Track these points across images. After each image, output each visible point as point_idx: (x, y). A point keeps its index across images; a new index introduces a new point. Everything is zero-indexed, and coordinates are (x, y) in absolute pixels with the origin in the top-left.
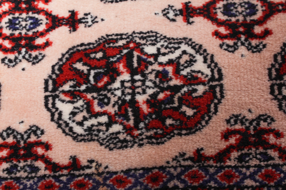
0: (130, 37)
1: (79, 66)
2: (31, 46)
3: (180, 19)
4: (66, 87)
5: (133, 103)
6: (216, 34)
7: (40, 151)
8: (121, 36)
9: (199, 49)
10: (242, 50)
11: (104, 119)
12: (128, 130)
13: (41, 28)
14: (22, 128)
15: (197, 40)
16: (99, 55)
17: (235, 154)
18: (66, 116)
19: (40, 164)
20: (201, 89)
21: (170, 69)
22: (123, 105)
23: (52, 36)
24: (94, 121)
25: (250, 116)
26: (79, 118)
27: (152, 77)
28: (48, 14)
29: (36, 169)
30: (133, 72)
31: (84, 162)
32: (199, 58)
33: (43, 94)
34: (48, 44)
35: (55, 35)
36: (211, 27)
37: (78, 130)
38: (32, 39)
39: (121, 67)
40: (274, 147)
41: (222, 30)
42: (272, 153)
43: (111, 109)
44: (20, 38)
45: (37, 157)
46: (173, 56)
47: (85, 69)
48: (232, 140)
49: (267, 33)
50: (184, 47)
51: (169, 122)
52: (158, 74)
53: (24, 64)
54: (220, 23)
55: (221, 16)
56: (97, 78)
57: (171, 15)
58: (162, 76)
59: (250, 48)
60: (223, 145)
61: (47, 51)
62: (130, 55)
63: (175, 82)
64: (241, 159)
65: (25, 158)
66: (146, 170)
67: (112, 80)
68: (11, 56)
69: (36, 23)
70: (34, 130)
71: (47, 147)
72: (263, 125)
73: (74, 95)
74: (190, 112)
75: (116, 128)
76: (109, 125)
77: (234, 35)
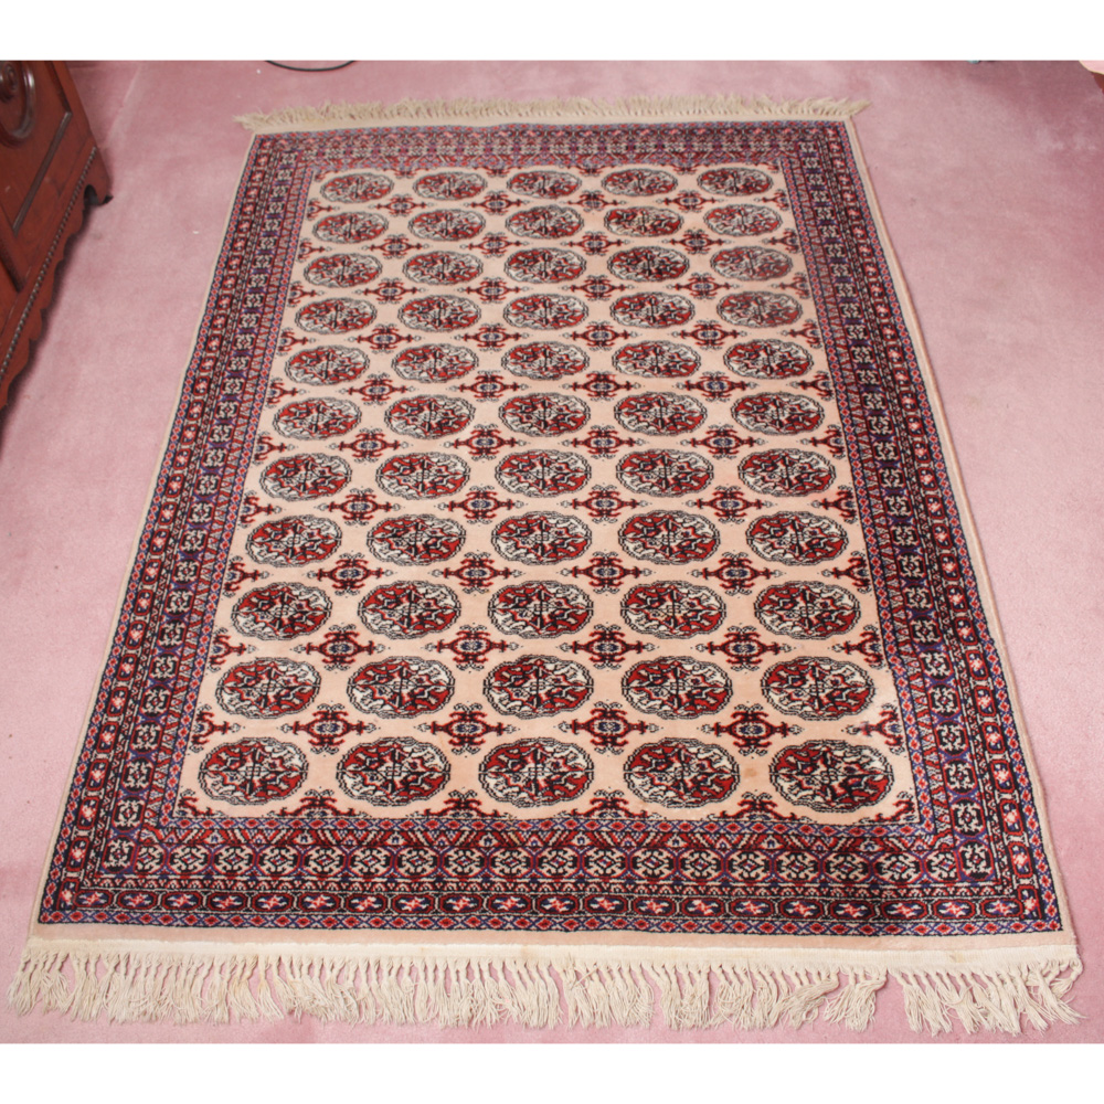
0: (537, 741)
1: (502, 757)
2: (471, 742)
3: (570, 731)
4: (493, 770)
5: (535, 780)
6: (593, 742)
7: (474, 805)
8: (530, 740)
9: (581, 750)
10: (609, 752)
11: (516, 789)
12: (531, 797)
13: (479, 732)
14: (463, 791)
15: (580, 745)
16: (516, 751)
17: (597, 813)
18: (492, 786)
19: (474, 813)
20: (579, 774)
21: (561, 761)
22: (529, 781)
23: (486, 737)
24: (509, 790)
25: (609, 791)
26: (500, 787)
27: (549, 765)
28: (484, 724)
29: (471, 815)
30: (537, 762)
31: (501, 813)
32: (581, 756)
33: (477, 772)
34: (482, 742)
35: (487, 737)
36: (590, 737)
37: (499, 794)
38: (472, 738)
39: (529, 759)
40: (622, 809)
41: (597, 740)
42: (620, 812)
43: (521, 784)
44: (465, 736)
45: (472, 809)
46: (564, 754)
47: (505, 759)
48: (597, 805)
49: (625, 743)
50: (571, 749)
51: (557, 792)
52: (553, 764)
53: (467, 753)
54: (596, 735)
55: (597, 731)
56: (513, 765)
57: (564, 728)
58: (556, 765)
59: (613, 752)
60: (591, 807)
61: (482, 746)
62: (535, 752)
63: (564, 769)
64: (601, 815)
65: (464, 808)
66: (540, 820)
67: (523, 767)
68: (458, 748)
69: (475, 728)
70: (471, 793)
71: (479, 803)
72: (617, 796)
73: (497, 774)
74: (571, 787)
75: (524, 795)
76: (519, 793)
77: (604, 743)
